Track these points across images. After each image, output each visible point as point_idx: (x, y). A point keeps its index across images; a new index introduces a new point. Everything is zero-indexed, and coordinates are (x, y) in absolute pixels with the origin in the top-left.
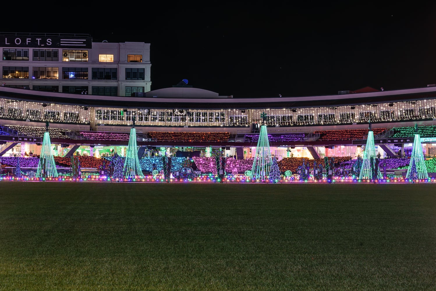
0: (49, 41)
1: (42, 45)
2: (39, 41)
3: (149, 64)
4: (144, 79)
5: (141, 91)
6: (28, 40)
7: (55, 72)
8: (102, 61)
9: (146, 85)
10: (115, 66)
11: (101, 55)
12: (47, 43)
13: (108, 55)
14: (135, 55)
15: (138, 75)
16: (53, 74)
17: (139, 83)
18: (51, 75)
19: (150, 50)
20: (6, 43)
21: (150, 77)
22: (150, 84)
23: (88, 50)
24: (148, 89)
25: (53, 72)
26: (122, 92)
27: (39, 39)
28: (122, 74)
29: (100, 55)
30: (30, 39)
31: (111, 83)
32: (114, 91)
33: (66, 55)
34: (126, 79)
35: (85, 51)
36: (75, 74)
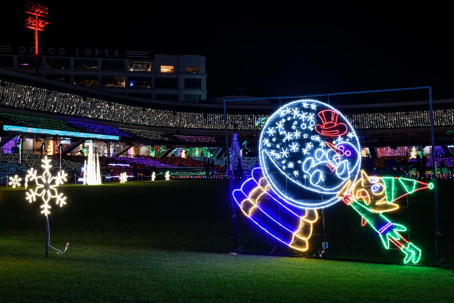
0: (116, 53)
1: (110, 56)
2: (107, 52)
3: (205, 74)
4: (201, 88)
5: (198, 98)
6: (97, 52)
7: (122, 81)
8: (163, 72)
9: (202, 93)
10: (175, 76)
11: (163, 66)
12: (115, 55)
13: (169, 66)
14: (192, 67)
15: (196, 84)
16: (120, 83)
17: (197, 92)
18: (118, 84)
19: (205, 63)
20: (77, 54)
21: (206, 86)
22: (205, 93)
23: (151, 62)
24: (204, 97)
25: (120, 81)
26: (182, 98)
27: (107, 51)
28: (182, 84)
29: (161, 66)
30: (99, 50)
31: (173, 92)
32: (175, 98)
33: (131, 65)
34: (185, 88)
35: (148, 63)
36: (134, 83)
